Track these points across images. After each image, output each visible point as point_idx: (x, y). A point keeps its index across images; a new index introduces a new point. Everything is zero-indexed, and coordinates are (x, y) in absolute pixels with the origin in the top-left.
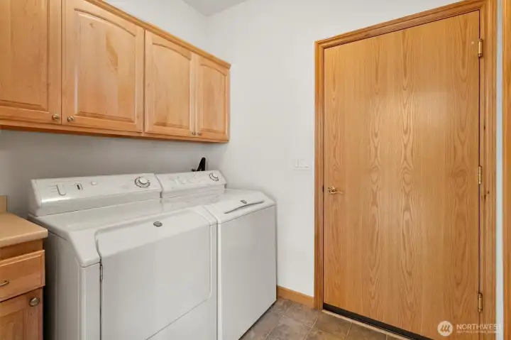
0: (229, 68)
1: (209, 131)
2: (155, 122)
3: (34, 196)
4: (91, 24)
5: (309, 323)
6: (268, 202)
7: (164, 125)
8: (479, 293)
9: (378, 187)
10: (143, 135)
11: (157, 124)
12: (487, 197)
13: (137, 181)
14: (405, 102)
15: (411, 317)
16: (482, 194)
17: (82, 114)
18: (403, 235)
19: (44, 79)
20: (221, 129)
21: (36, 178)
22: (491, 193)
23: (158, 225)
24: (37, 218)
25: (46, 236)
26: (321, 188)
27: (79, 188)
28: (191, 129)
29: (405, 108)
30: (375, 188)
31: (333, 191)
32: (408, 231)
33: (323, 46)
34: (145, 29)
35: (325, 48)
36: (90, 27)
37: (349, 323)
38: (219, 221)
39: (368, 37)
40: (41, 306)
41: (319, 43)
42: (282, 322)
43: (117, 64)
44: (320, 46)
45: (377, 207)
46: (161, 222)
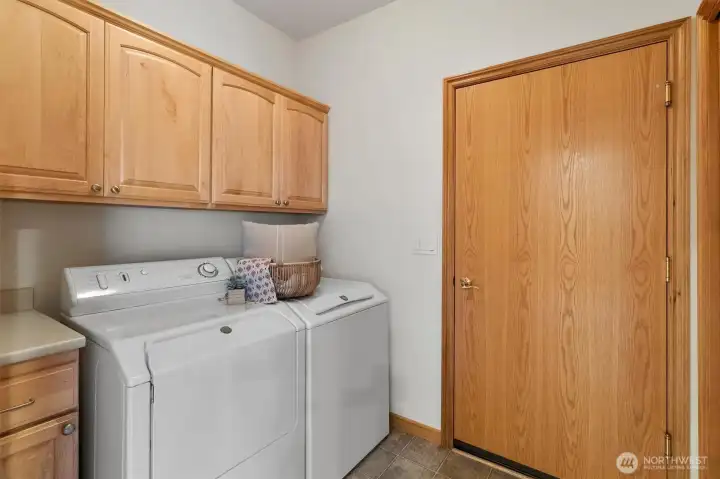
0: (326, 112)
1: (298, 198)
2: (225, 188)
3: (68, 289)
4: (142, 64)
5: (432, 467)
6: (378, 298)
7: (238, 192)
8: (667, 433)
9: (528, 281)
10: (209, 207)
11: (229, 192)
12: (677, 300)
13: (201, 269)
14: (566, 164)
15: (574, 462)
16: (671, 295)
17: (129, 182)
18: (563, 348)
19: (82, 139)
20: (316, 195)
21: (70, 266)
22: (682, 294)
23: (226, 330)
24: (71, 319)
25: (83, 345)
26: (450, 281)
27: (125, 279)
28: (274, 198)
29: (565, 172)
30: (525, 282)
31: (466, 285)
32: (569, 343)
33: (454, 85)
34: (213, 65)
35: (456, 88)
36: (140, 67)
37: (489, 468)
38: (309, 325)
39: (515, 74)
40: (76, 433)
41: (449, 81)
42: (395, 464)
43: (175, 114)
44: (451, 85)
45: (528, 309)
46: (230, 326)
